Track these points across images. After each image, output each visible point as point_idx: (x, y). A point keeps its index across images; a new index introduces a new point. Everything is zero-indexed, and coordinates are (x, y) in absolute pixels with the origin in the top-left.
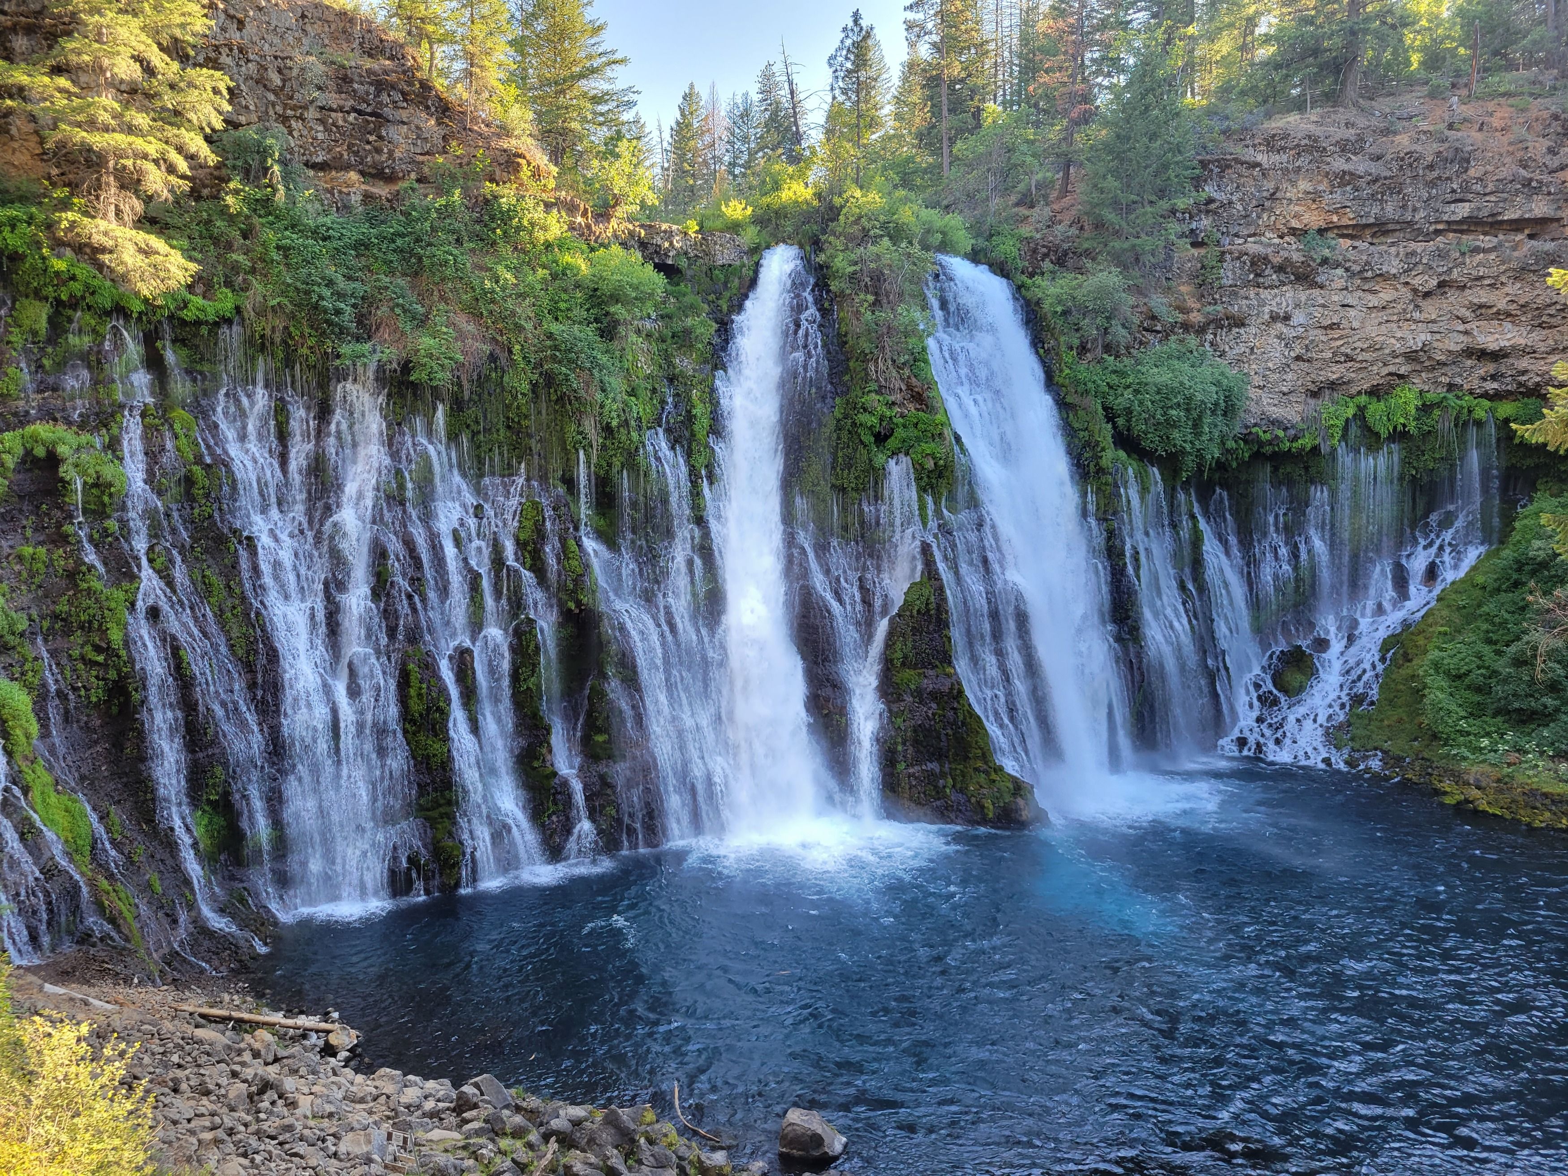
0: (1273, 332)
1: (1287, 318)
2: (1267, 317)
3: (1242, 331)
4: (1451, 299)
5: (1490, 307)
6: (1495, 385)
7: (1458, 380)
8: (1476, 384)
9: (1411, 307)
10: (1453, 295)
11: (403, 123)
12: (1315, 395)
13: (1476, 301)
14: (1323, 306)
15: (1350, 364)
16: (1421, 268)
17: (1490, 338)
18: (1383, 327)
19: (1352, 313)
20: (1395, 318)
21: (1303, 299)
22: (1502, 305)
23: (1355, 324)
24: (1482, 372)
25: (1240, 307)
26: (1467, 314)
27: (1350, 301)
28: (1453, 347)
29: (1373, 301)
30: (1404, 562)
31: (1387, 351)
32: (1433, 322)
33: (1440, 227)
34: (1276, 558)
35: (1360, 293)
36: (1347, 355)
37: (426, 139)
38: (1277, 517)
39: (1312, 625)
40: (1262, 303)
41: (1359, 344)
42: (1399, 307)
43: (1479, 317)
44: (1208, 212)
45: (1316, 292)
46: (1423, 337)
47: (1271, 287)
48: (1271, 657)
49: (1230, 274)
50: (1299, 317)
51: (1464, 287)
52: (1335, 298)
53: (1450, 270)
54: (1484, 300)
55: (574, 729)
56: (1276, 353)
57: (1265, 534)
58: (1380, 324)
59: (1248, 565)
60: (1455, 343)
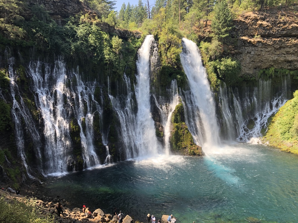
0: (247, 56)
1: (250, 53)
2: (246, 52)
3: (241, 55)
4: (282, 50)
5: (290, 52)
6: (290, 67)
7: (283, 66)
8: (286, 67)
9: (274, 51)
10: (282, 49)
11: (70, 6)
12: (255, 69)
13: (287, 50)
14: (257, 51)
15: (262, 63)
16: (276, 44)
17: (289, 58)
18: (269, 55)
19: (263, 52)
20: (271, 53)
21: (253, 49)
22: (292, 51)
23: (263, 54)
24: (287, 65)
25: (241, 50)
26: (285, 53)
27: (262, 50)
28: (282, 60)
29: (267, 50)
30: (272, 102)
31: (269, 60)
32: (279, 54)
33: (280, 35)
34: (247, 101)
35: (264, 48)
36: (262, 61)
37: (75, 9)
38: (247, 93)
39: (254, 115)
40: (245, 49)
41: (264, 59)
42: (272, 51)
43: (287, 54)
44: (235, 31)
45: (256, 48)
46: (276, 57)
47: (247, 47)
48: (246, 121)
49: (239, 43)
50: (252, 53)
51: (284, 48)
52: (259, 49)
53: (282, 44)
54: (288, 50)
55: (107, 135)
56: (248, 60)
57: (245, 97)
58: (268, 55)
59: (242, 103)
60: (282, 59)
